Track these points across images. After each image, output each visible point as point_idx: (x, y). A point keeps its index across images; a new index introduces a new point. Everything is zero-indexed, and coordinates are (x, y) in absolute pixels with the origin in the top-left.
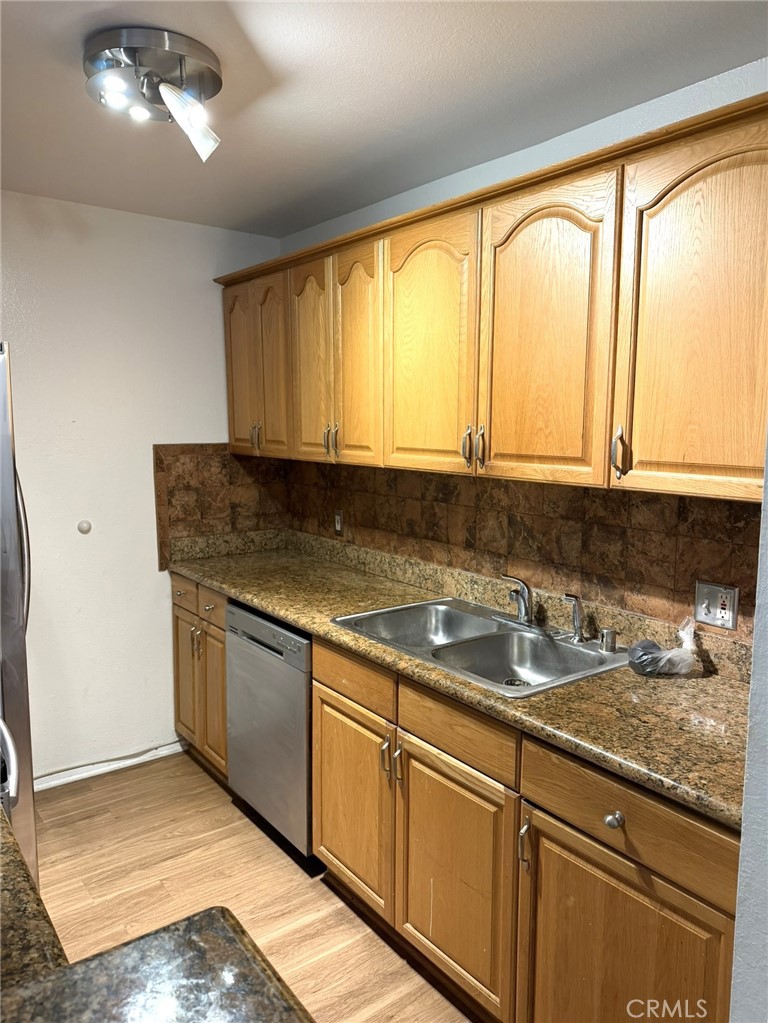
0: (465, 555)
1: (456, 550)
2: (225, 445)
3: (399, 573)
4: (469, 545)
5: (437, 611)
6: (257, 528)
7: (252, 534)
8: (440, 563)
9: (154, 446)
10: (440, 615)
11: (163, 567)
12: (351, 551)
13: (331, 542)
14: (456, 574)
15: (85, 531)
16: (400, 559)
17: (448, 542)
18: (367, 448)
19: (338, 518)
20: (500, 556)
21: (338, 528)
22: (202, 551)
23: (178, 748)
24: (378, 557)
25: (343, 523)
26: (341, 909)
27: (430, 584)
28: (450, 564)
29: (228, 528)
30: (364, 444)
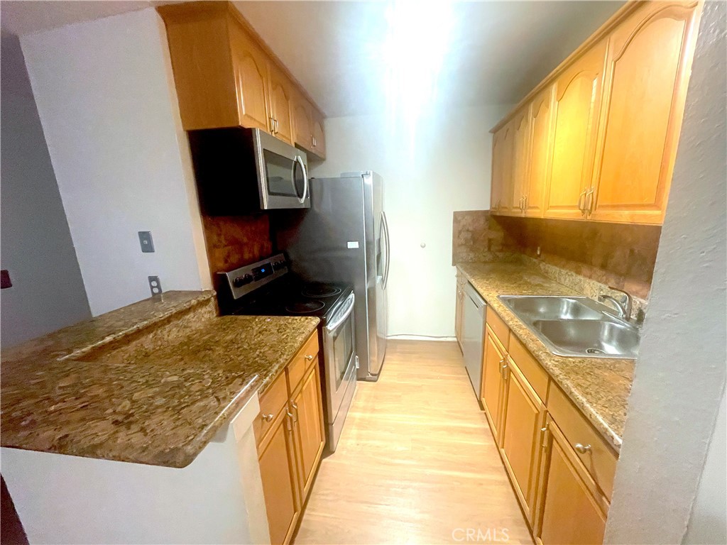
0: (600, 272)
1: (595, 269)
2: (487, 211)
3: (562, 279)
4: (603, 267)
5: (568, 302)
6: (501, 251)
7: (498, 254)
8: (585, 276)
9: (454, 212)
10: (570, 304)
11: (453, 265)
12: (542, 266)
13: (535, 260)
14: (591, 284)
15: (423, 247)
16: (564, 272)
17: (591, 264)
18: (537, 208)
19: (539, 248)
20: (621, 275)
21: (538, 253)
22: (471, 259)
23: (455, 339)
24: (553, 269)
25: (541, 251)
26: (487, 429)
27: (577, 288)
28: (590, 277)
29: (486, 250)
30: (535, 206)
